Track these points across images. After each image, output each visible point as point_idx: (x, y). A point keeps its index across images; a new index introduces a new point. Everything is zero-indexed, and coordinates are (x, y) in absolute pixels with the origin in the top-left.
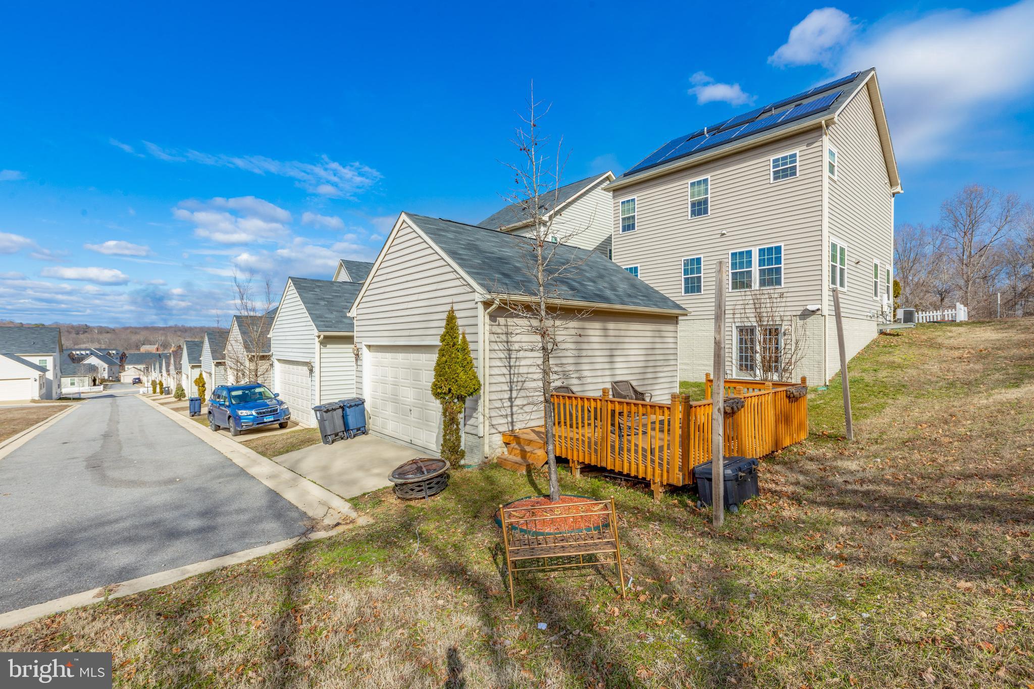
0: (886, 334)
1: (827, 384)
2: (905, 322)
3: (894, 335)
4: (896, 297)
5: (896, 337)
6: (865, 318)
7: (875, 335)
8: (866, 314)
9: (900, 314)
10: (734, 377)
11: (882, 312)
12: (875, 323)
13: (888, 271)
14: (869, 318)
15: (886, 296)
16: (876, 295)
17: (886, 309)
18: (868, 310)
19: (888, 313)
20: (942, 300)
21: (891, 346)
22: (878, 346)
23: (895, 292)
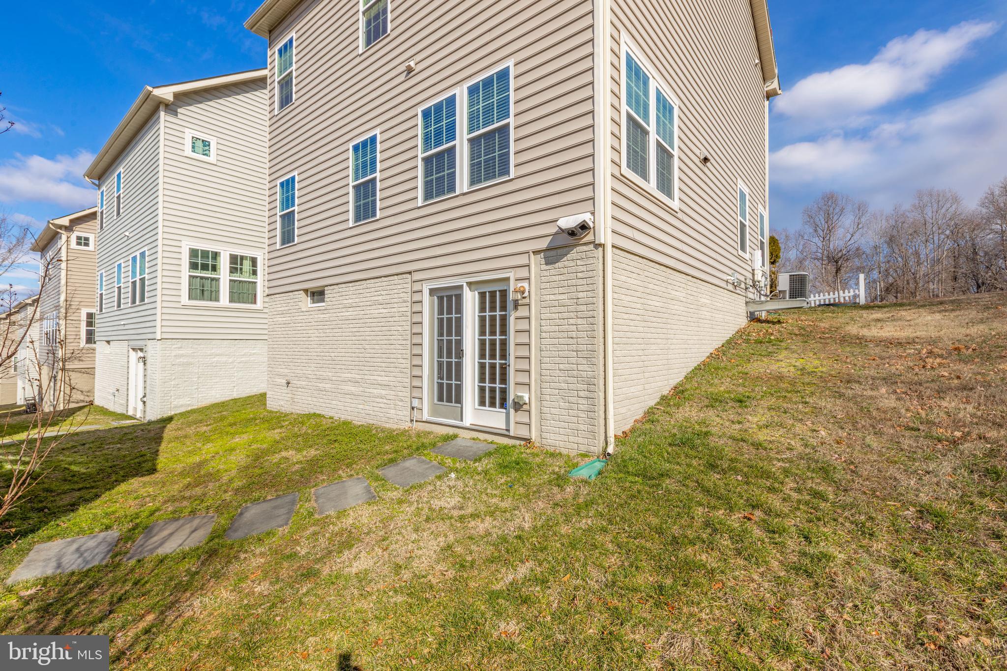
0: (759, 321)
1: (610, 450)
2: (792, 296)
3: (774, 323)
4: (773, 263)
5: (777, 326)
6: (723, 284)
7: (742, 322)
8: (726, 277)
9: (784, 282)
10: (426, 416)
11: (753, 281)
12: (742, 300)
13: (762, 217)
14: (730, 287)
15: (758, 253)
16: (743, 248)
17: (759, 276)
18: (730, 272)
19: (762, 284)
20: (838, 270)
21: (770, 342)
22: (747, 341)
23: (771, 254)
